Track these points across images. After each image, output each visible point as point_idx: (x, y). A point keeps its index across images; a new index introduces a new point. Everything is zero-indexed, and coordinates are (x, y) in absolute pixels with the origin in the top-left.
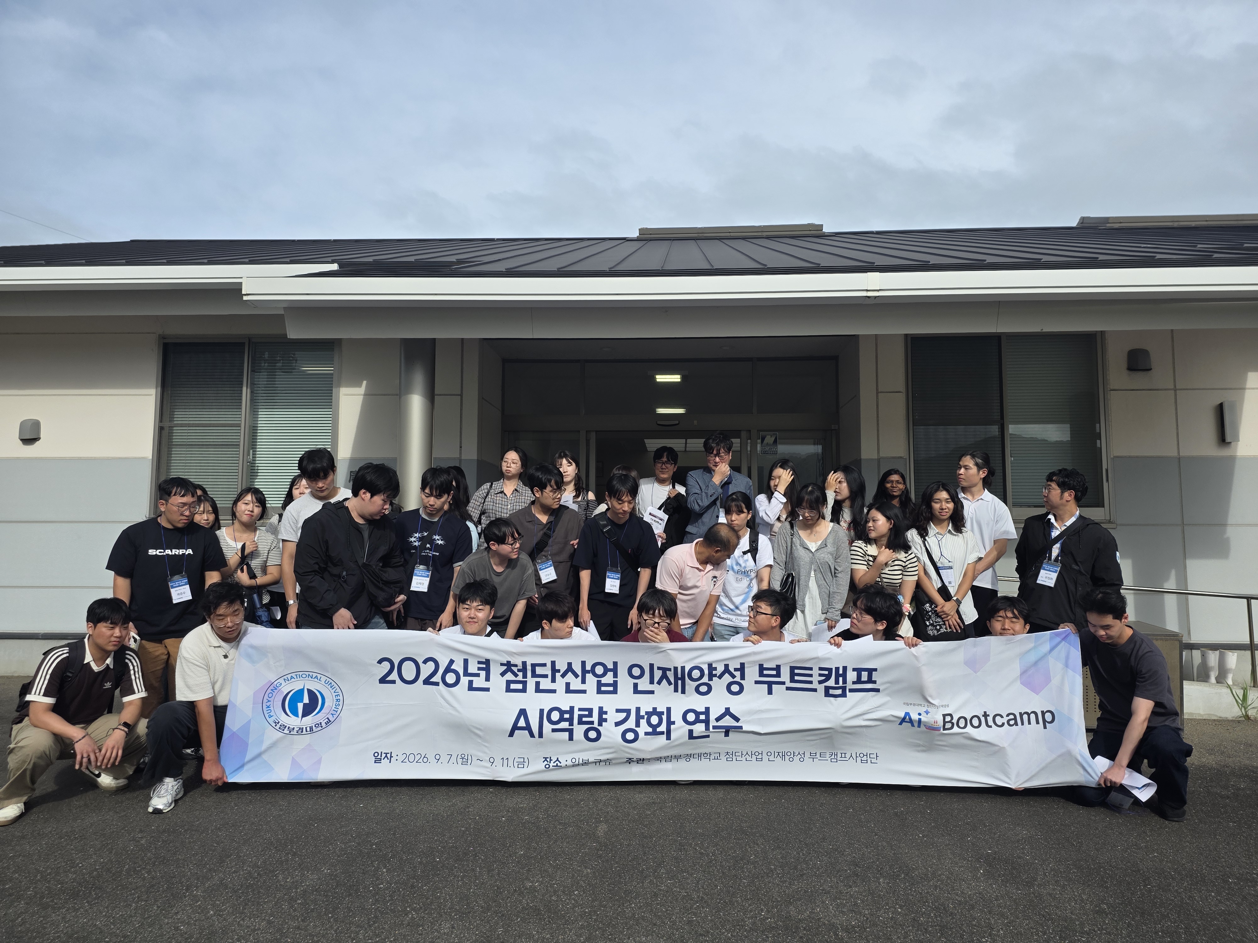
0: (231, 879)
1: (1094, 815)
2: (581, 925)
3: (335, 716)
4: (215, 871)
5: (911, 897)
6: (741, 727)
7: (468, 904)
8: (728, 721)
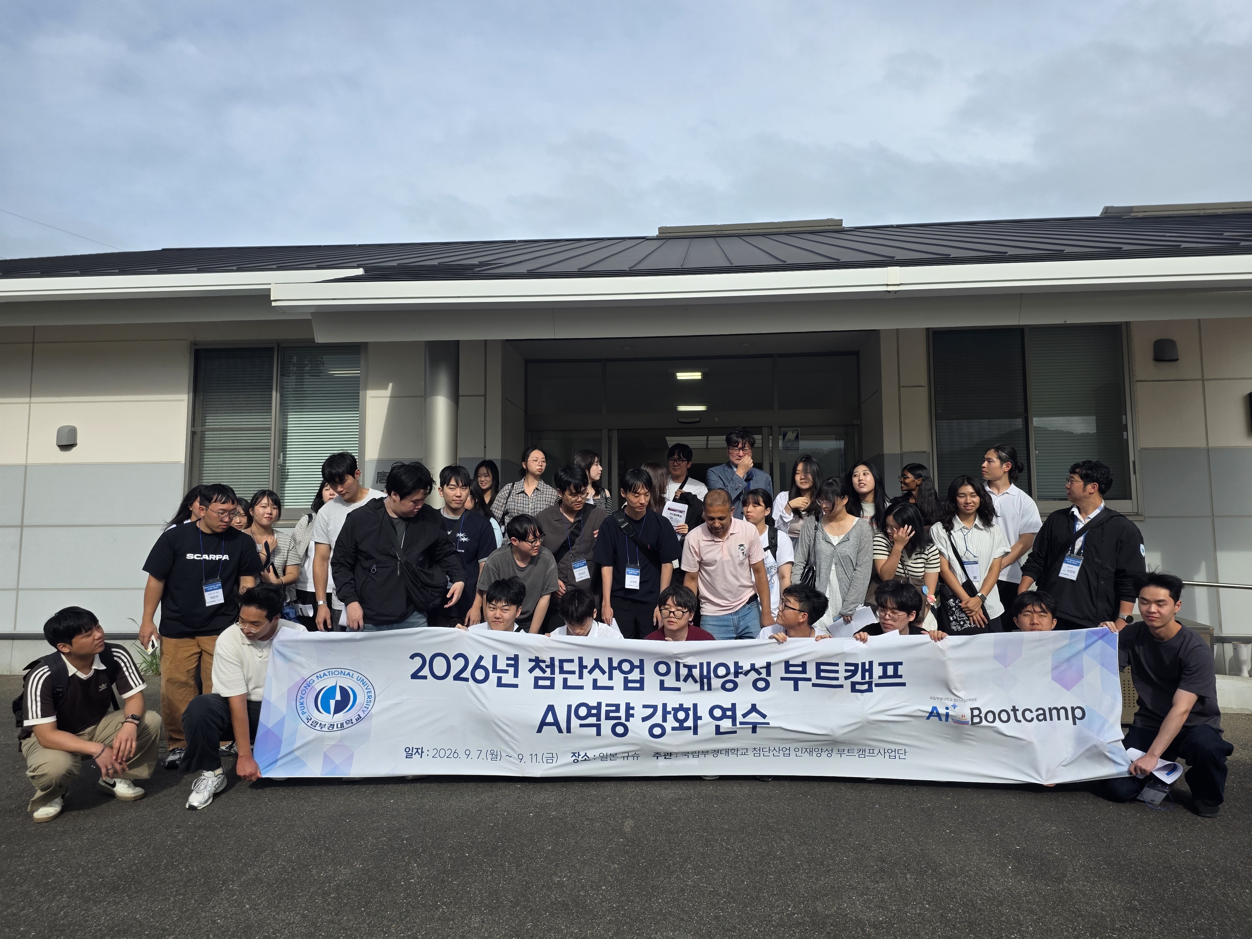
0: (266, 874)
1: (1124, 811)
2: (609, 920)
3: (366, 713)
4: (250, 866)
5: (939, 893)
6: (768, 724)
7: (497, 899)
8: (754, 717)
